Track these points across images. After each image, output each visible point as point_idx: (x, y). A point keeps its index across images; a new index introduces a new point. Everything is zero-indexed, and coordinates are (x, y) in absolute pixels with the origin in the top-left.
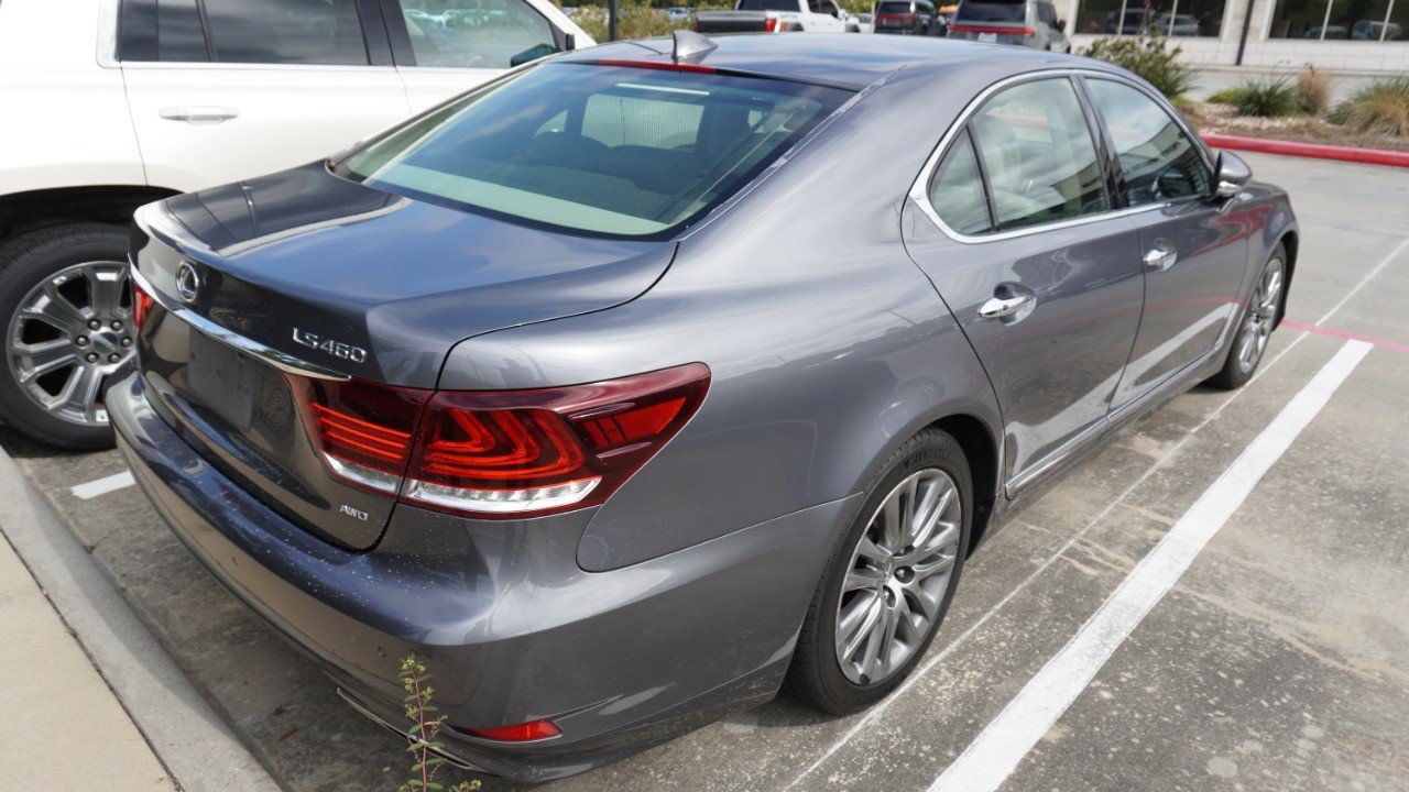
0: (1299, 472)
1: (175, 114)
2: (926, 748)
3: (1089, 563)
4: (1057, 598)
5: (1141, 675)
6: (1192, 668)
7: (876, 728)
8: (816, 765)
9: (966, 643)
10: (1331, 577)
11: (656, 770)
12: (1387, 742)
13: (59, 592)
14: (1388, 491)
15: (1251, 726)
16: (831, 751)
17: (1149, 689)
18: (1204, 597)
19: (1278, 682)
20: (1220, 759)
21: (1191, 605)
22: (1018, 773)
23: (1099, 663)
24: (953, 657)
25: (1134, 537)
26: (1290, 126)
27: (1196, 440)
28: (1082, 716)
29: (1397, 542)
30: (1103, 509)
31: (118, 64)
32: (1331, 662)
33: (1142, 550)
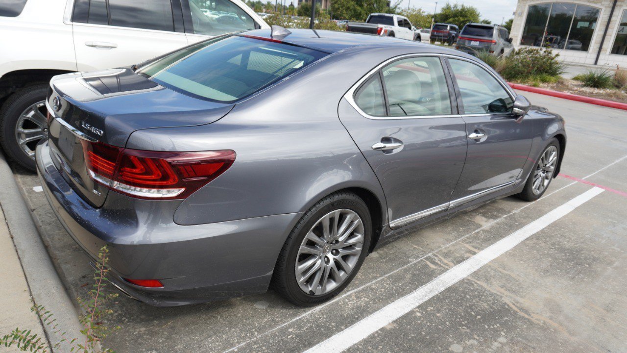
0: (545, 238)
1: (91, 44)
2: (333, 324)
3: (434, 263)
4: (414, 275)
5: (437, 309)
6: (461, 309)
7: (316, 314)
8: (286, 324)
9: (367, 287)
10: (539, 281)
11: (221, 317)
12: (534, 348)
13: (12, 222)
14: (582, 250)
15: (476, 334)
16: (294, 320)
17: (438, 315)
18: (478, 282)
19: (496, 319)
20: (457, 345)
21: (472, 284)
22: (368, 338)
23: (421, 302)
24: (360, 292)
25: (458, 255)
26: (607, 93)
27: (504, 220)
28: (405, 321)
29: (576, 271)
30: (450, 243)
31: (71, 23)
32: (523, 314)
33: (460, 261)
